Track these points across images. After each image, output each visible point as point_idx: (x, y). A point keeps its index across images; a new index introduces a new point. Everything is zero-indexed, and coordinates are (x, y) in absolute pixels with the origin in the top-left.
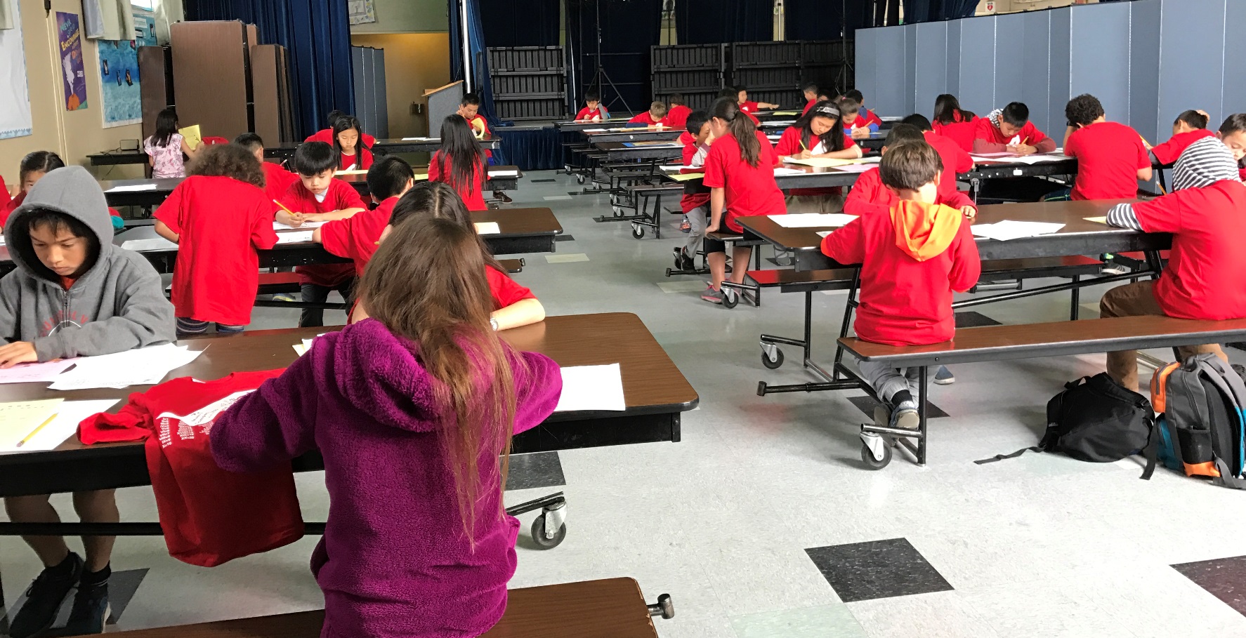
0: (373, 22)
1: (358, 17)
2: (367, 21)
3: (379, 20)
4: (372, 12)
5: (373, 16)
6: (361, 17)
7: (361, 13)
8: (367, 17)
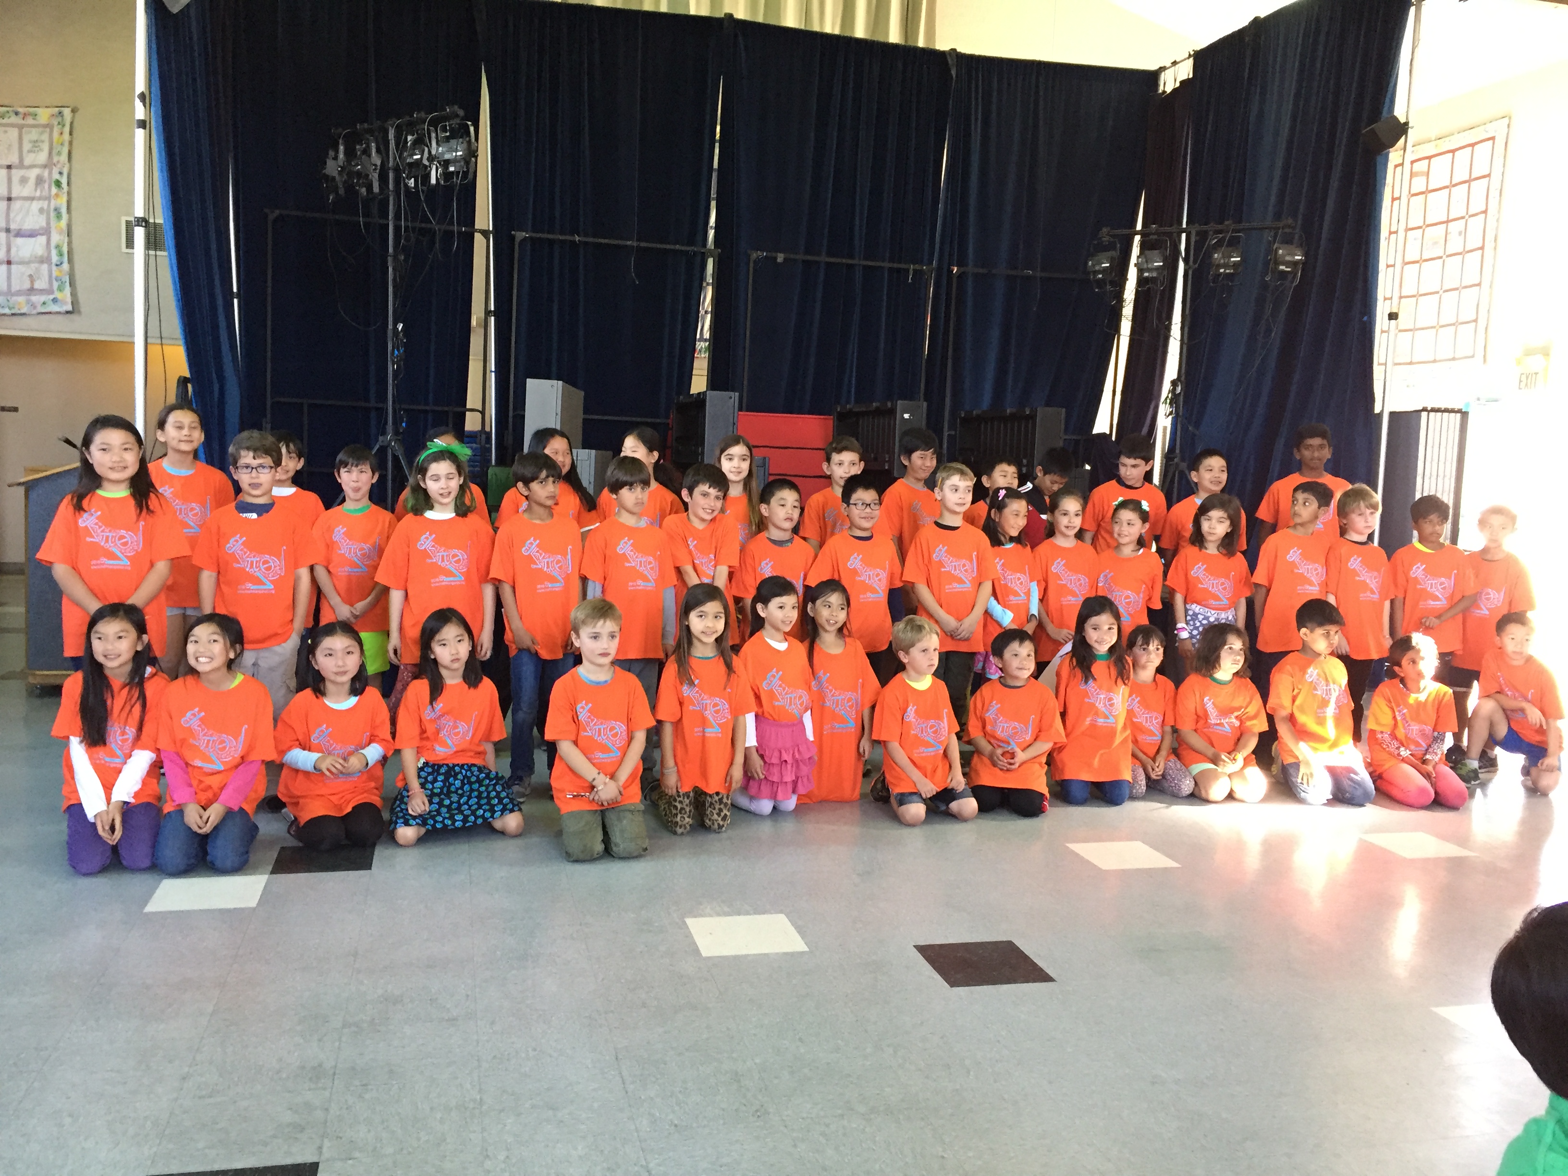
0: (67, 312)
1: (34, 298)
2: (55, 308)
3: (82, 310)
4: (68, 290)
5: (69, 299)
6: (43, 298)
7: (42, 291)
8: (55, 300)
